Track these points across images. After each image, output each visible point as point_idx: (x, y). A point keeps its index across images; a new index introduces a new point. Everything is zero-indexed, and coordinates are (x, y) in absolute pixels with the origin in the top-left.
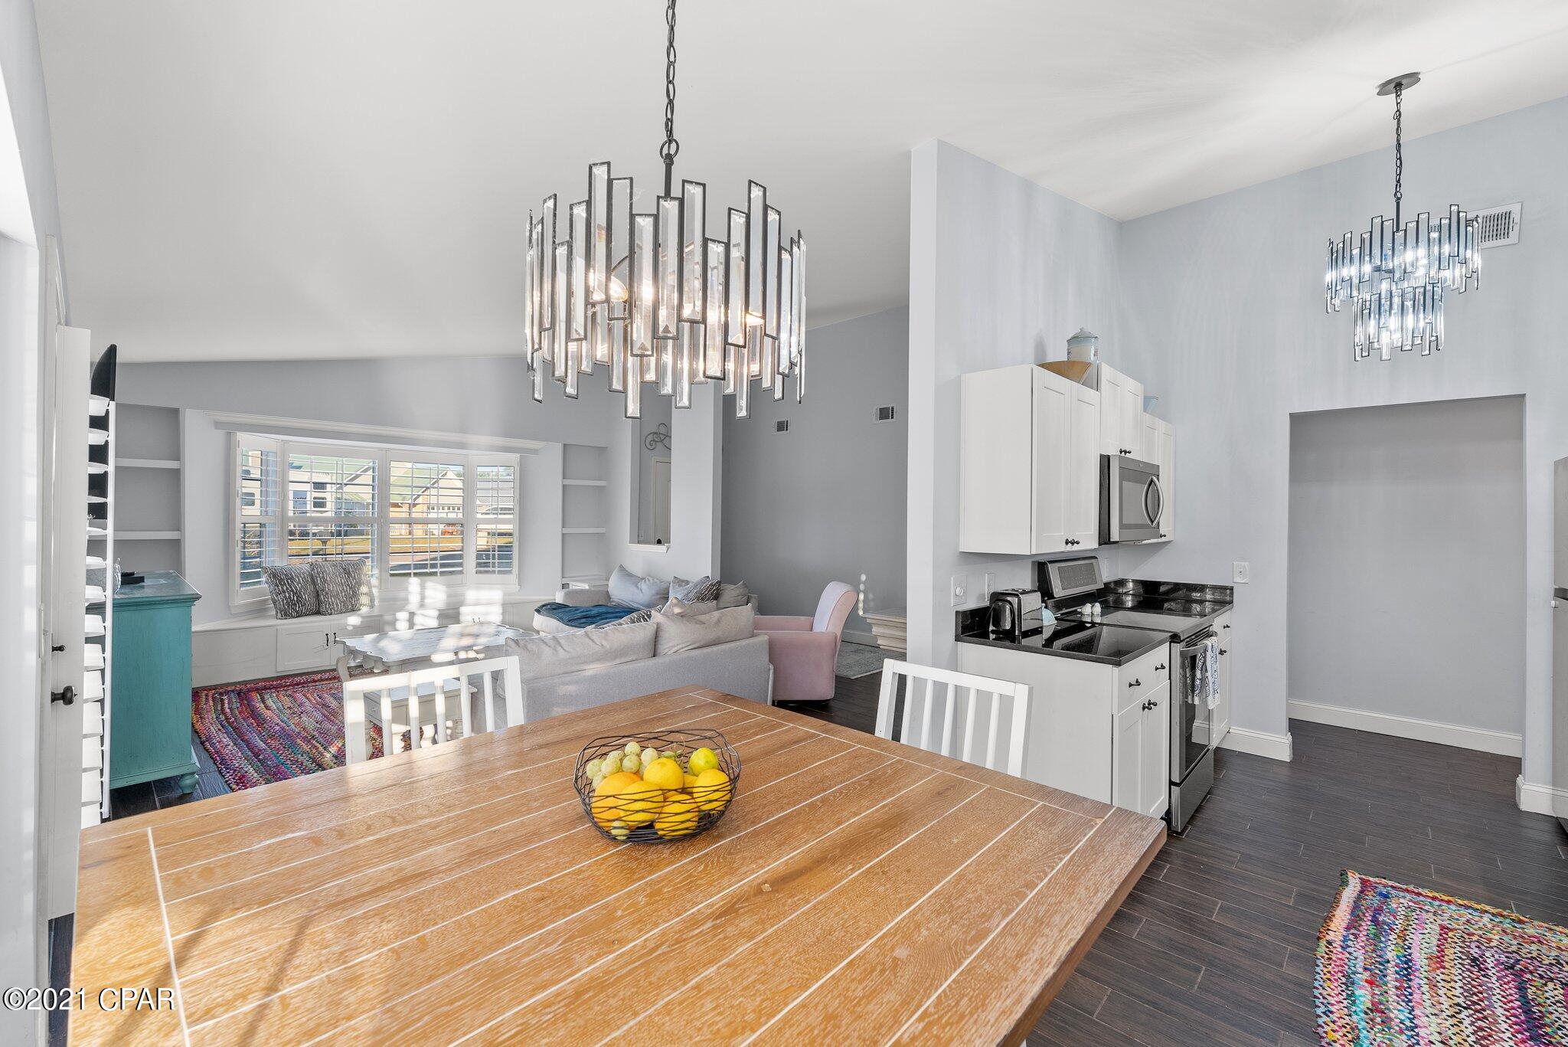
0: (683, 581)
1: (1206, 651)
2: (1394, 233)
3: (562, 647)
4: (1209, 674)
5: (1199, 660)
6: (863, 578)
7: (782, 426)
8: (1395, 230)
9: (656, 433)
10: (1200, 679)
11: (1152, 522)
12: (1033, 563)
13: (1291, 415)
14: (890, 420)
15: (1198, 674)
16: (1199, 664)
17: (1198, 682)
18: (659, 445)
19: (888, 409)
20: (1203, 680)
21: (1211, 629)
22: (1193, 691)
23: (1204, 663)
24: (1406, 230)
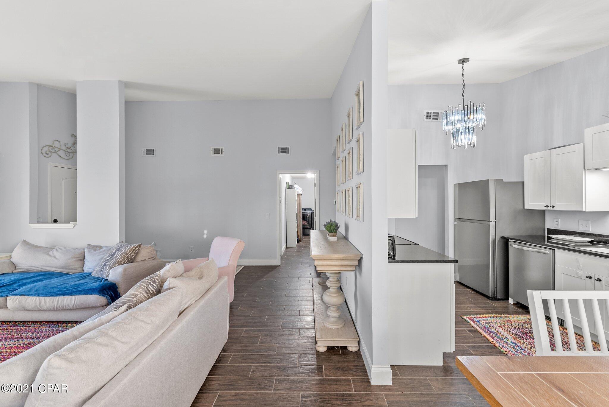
0: (97, 247)
3: (118, 341)
6: (206, 232)
7: (149, 152)
9: (51, 146)
14: (220, 155)
18: (54, 155)
19: (219, 149)
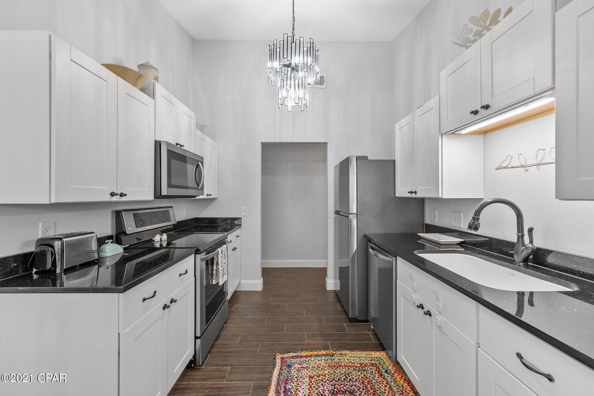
1: (218, 254)
2: (292, 43)
4: (220, 267)
5: (215, 260)
8: (292, 42)
10: (216, 270)
11: (198, 186)
12: (113, 211)
13: (262, 143)
15: (215, 268)
16: (215, 262)
17: (215, 272)
20: (217, 270)
21: (226, 240)
22: (212, 277)
23: (218, 261)
24: (296, 43)
